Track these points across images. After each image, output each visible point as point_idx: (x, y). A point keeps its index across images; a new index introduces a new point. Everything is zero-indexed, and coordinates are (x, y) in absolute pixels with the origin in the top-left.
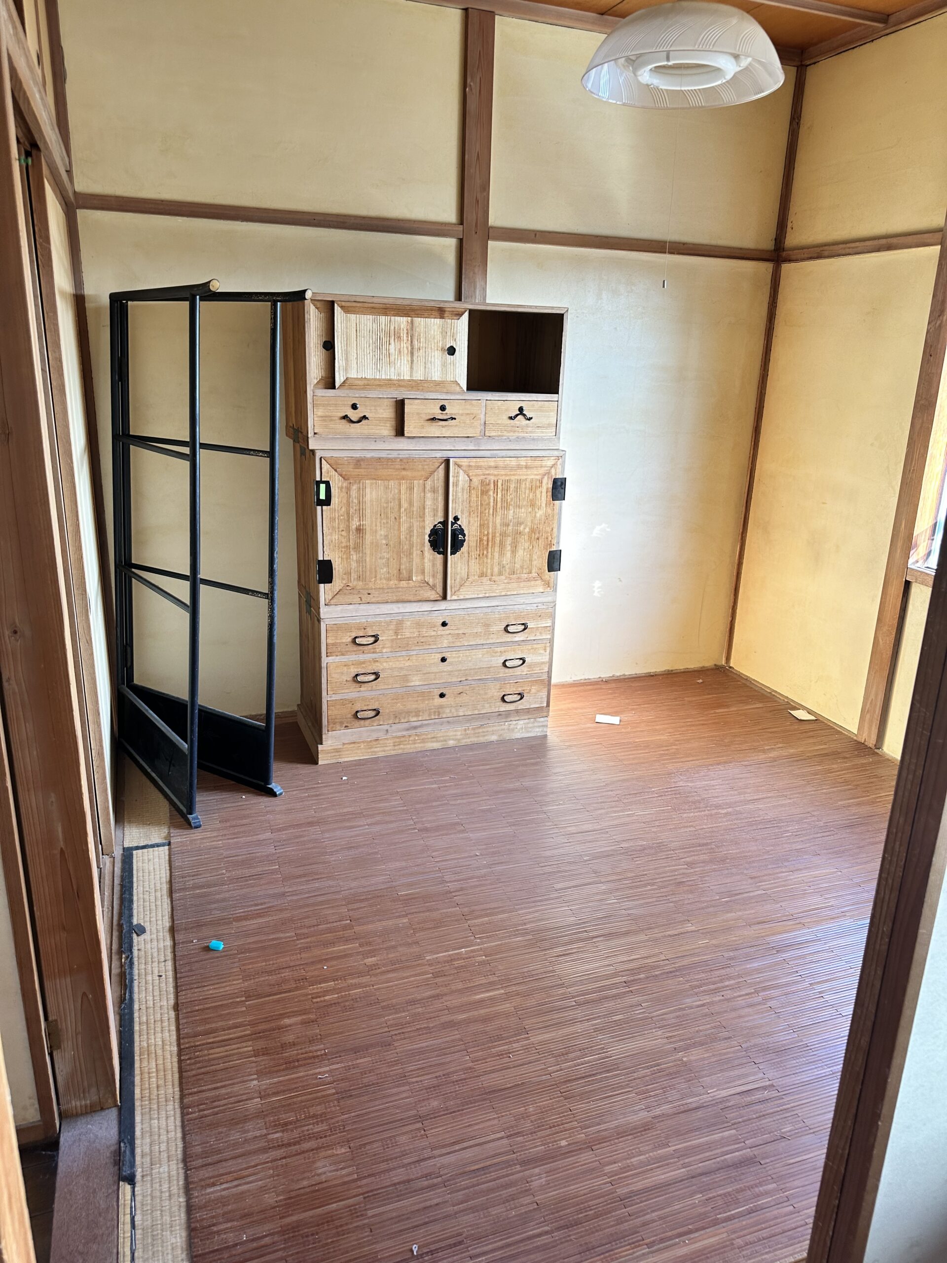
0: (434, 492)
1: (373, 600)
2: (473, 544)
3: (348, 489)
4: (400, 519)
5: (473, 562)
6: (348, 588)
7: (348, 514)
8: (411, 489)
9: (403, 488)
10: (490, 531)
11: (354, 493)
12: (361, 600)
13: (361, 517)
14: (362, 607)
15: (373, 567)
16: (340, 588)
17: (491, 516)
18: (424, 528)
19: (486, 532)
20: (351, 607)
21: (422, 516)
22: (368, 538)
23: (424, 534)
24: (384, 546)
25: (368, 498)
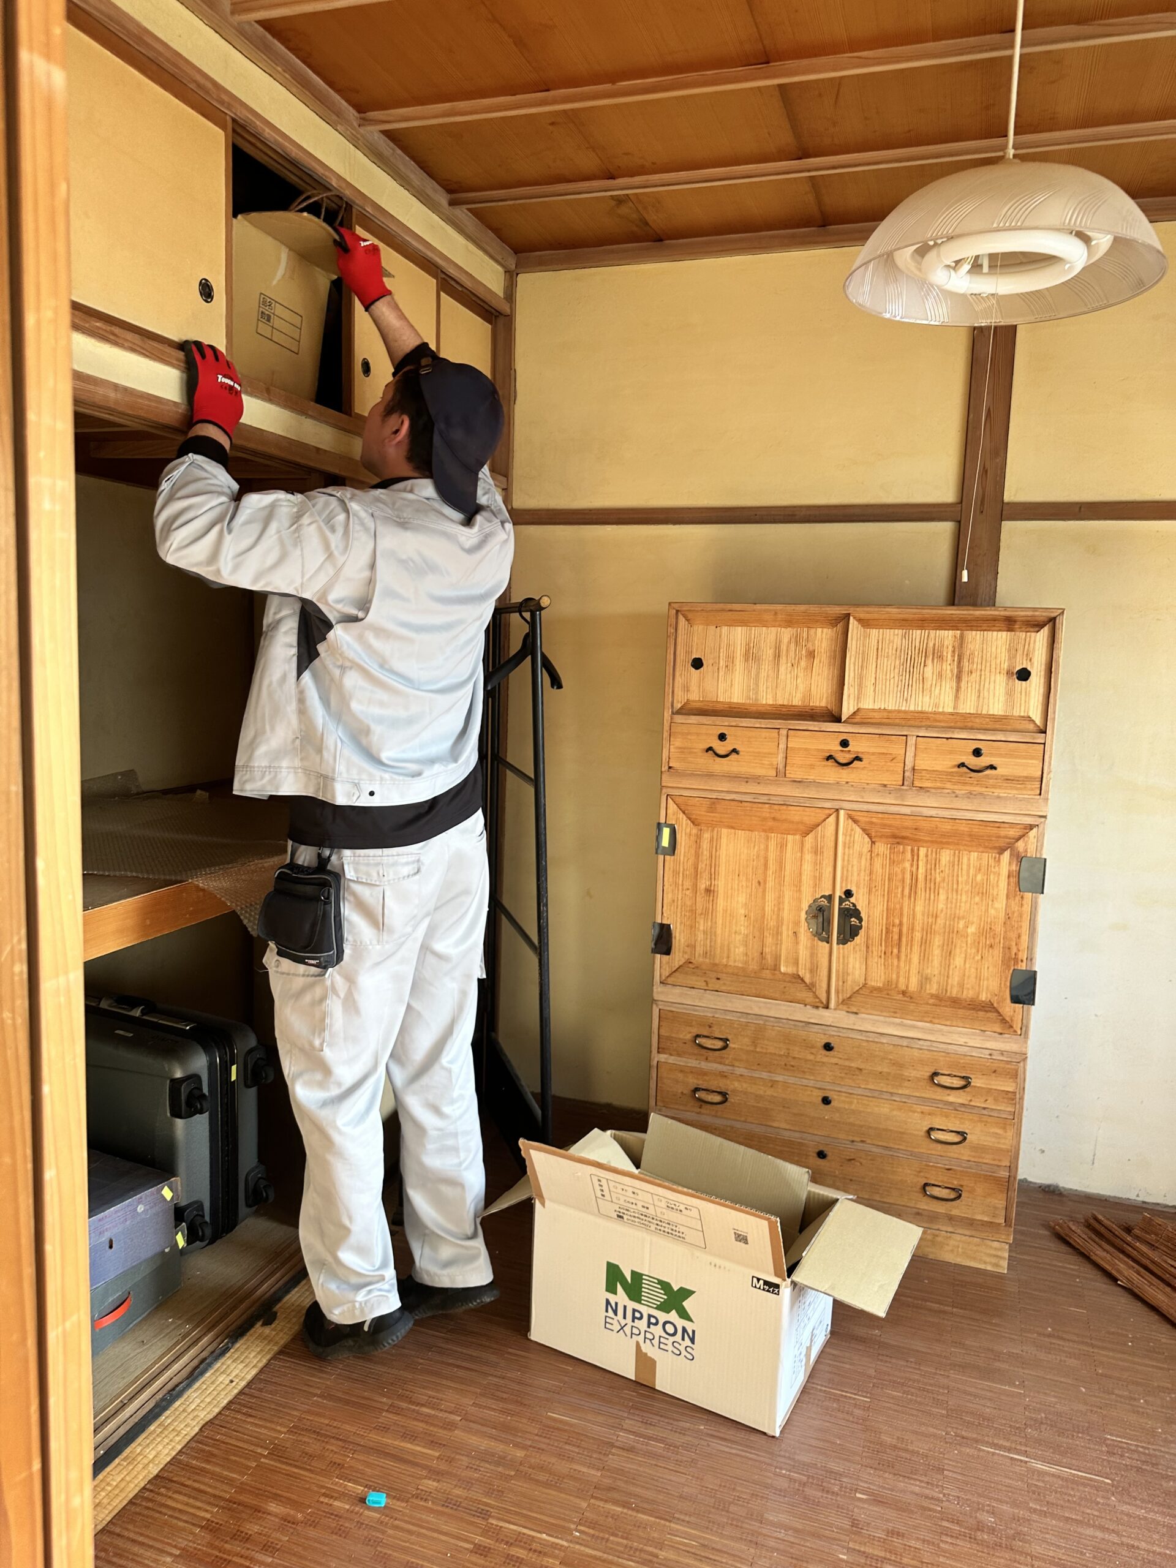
0: (816, 853)
1: (723, 988)
2: (875, 933)
3: (699, 837)
4: (765, 883)
5: (875, 961)
6: (690, 965)
7: (696, 869)
8: (782, 846)
9: (772, 845)
10: (905, 920)
11: (705, 845)
12: (707, 984)
13: (713, 875)
14: (709, 995)
15: (726, 943)
16: (681, 963)
17: (906, 899)
18: (800, 900)
19: (897, 921)
20: (694, 992)
21: (798, 886)
22: (721, 903)
23: (799, 909)
24: (743, 918)
25: (723, 853)
